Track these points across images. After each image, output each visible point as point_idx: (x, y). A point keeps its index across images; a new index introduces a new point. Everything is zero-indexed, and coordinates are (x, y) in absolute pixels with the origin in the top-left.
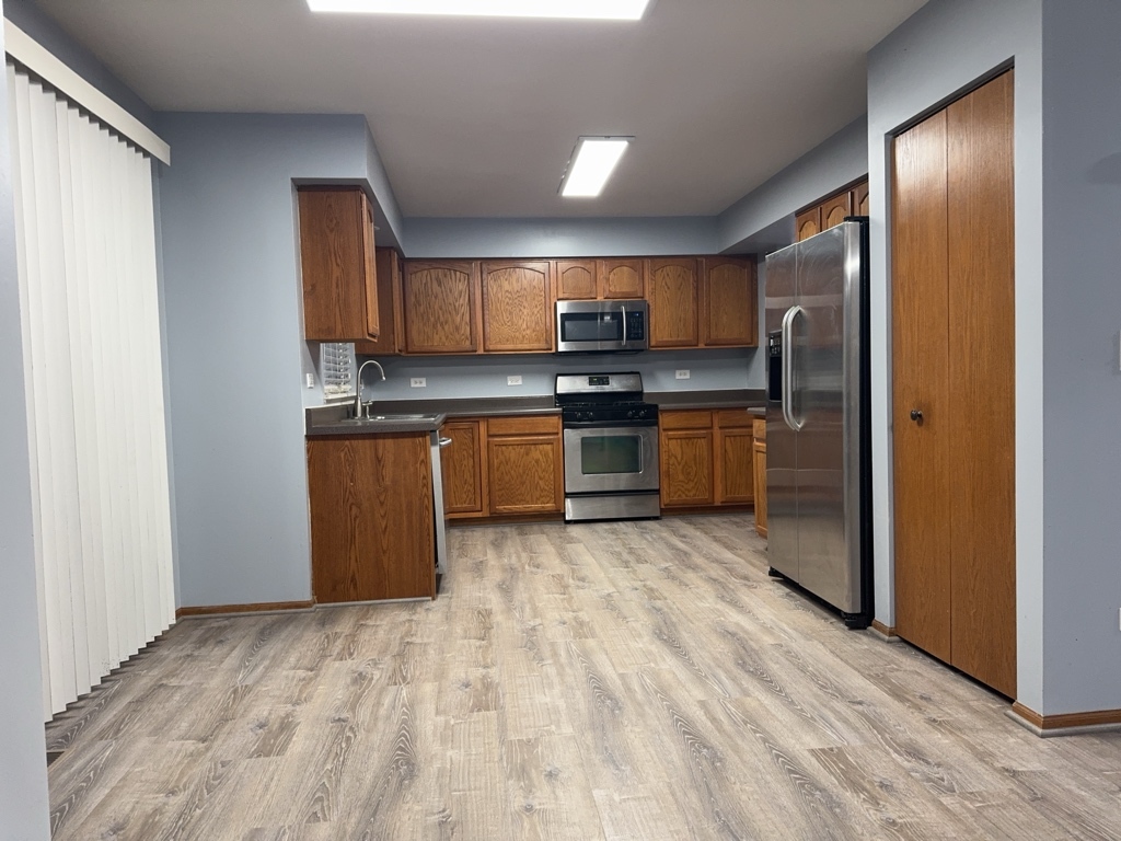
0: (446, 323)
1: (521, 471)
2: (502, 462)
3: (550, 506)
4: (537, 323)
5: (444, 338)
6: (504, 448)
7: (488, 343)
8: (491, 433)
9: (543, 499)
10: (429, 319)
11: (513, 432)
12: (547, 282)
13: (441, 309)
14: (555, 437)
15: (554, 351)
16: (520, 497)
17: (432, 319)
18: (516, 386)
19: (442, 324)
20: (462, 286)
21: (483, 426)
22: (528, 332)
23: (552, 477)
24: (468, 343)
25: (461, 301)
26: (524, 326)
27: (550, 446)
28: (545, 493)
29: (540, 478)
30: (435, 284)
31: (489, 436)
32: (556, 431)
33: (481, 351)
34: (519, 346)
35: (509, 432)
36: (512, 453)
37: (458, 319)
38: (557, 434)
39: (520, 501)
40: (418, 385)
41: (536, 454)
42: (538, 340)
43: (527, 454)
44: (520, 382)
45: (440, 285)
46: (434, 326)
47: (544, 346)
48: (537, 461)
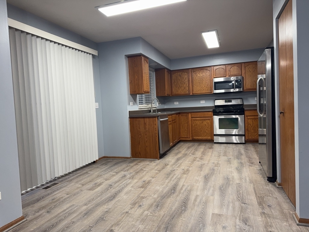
0: (182, 87)
1: (201, 128)
2: (195, 125)
3: (209, 138)
4: (207, 85)
5: (181, 91)
6: (196, 121)
7: (193, 92)
8: (192, 117)
9: (207, 136)
10: (177, 86)
11: (198, 116)
12: (211, 73)
13: (180, 83)
14: (211, 118)
15: (212, 93)
16: (200, 135)
17: (178, 86)
18: (203, 103)
19: (181, 87)
20: (186, 76)
21: (190, 115)
22: (205, 88)
23: (210, 129)
24: (188, 92)
25: (186, 81)
26: (204, 86)
27: (209, 121)
28: (208, 134)
29: (206, 130)
30: (179, 77)
31: (192, 118)
32: (211, 116)
33: (191, 94)
34: (202, 92)
35: (197, 117)
36: (198, 123)
37: (185, 85)
38: (212, 117)
39: (200, 136)
40: (176, 104)
41: (205, 123)
42: (208, 90)
43: (202, 123)
44: (204, 102)
45: (180, 77)
46: (179, 88)
47: (209, 91)
48: (205, 125)
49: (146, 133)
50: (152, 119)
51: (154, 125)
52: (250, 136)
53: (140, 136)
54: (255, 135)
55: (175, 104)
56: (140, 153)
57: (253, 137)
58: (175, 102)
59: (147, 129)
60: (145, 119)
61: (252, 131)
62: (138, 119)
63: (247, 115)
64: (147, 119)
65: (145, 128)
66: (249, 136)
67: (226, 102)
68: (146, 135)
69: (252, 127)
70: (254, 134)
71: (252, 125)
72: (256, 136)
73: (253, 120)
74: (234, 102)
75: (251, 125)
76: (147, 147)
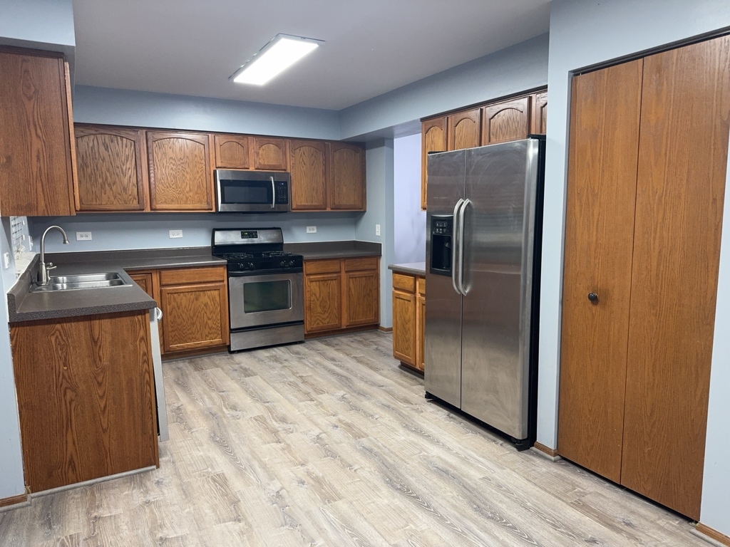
0: (114, 184)
1: (192, 314)
2: (174, 308)
3: (217, 340)
4: (199, 187)
5: (112, 198)
6: (176, 295)
7: (154, 203)
8: (163, 283)
9: (212, 335)
10: (96, 180)
11: (184, 281)
12: (207, 152)
13: (108, 170)
14: (221, 284)
15: (214, 211)
16: (191, 336)
17: (100, 180)
18: (177, 239)
19: (109, 185)
20: (128, 151)
21: (155, 278)
22: (191, 194)
23: (219, 317)
24: (136, 202)
25: (128, 166)
26: (188, 189)
27: (216, 292)
28: (213, 331)
29: (209, 319)
30: (102, 148)
31: (162, 285)
32: (221, 279)
33: (148, 210)
34: (184, 206)
35: (180, 282)
36: (183, 300)
37: (126, 180)
38: (223, 281)
39: (191, 340)
40: (84, 239)
41: (204, 298)
42: (200, 201)
43: (197, 299)
44: (181, 236)
45: (107, 149)
46: (102, 187)
47: (205, 206)
48: (206, 305)
49: (100, 379)
50: (126, 321)
51: (135, 341)
52: (315, 321)
53: (69, 393)
54: (325, 319)
55: (79, 238)
56: (71, 462)
57: (321, 324)
58: (78, 234)
59: (105, 362)
60: (97, 322)
61: (319, 310)
62: (58, 326)
63: (308, 272)
64: (106, 323)
65: (95, 358)
66: (312, 323)
67: (243, 236)
68: (100, 384)
69: (318, 300)
70: (323, 316)
71: (318, 296)
72: (326, 321)
73: (321, 283)
74: (262, 238)
75: (315, 295)
76: (105, 431)
